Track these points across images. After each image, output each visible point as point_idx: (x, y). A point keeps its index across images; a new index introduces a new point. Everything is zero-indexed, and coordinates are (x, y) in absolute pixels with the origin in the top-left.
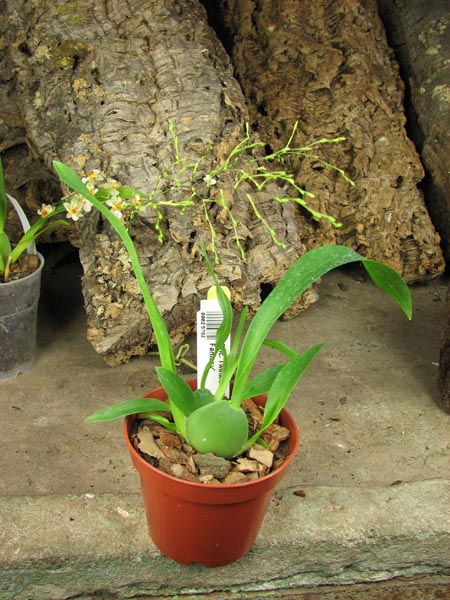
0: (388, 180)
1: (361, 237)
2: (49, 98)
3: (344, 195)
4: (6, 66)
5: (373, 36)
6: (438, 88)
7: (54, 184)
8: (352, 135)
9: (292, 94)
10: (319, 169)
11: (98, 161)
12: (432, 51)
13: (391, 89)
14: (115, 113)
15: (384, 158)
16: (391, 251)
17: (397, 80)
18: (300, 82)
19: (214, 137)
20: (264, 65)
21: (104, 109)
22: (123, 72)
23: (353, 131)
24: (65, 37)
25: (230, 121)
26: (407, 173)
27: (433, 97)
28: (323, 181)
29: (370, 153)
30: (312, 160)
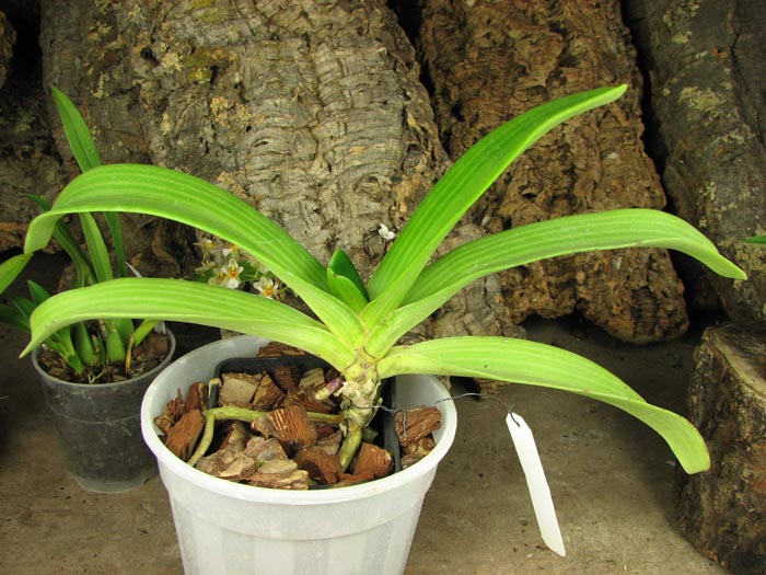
1: (581, 289)
4: (125, 71)
5: (604, 15)
6: (687, 91)
8: (573, 151)
9: (496, 93)
10: (530, 197)
12: (681, 39)
14: (265, 143)
15: (614, 183)
16: (620, 308)
17: (634, 73)
18: (507, 74)
19: (393, 173)
20: (461, 51)
21: (251, 138)
22: (275, 87)
23: (575, 145)
24: (201, 41)
25: (414, 146)
26: (644, 202)
27: (679, 101)
28: (534, 213)
29: (595, 175)
30: (520, 184)
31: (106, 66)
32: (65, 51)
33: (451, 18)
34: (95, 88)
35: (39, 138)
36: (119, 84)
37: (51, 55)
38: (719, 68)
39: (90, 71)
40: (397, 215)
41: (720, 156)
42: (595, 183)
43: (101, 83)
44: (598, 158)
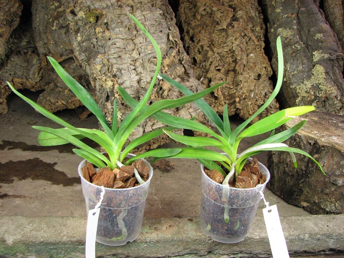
0: (253, 76)
1: (238, 104)
2: (84, 36)
3: (231, 83)
4: (64, 20)
5: (250, 2)
6: (280, 29)
7: (87, 77)
8: (236, 53)
9: (207, 32)
10: (219, 70)
11: (107, 68)
12: (278, 10)
13: (258, 29)
14: (115, 44)
15: (252, 65)
16: (252, 112)
17: (261, 24)
18: (212, 25)
19: (163, 56)
20: (194, 16)
21: (110, 42)
22: (120, 24)
23: (237, 51)
24: (92, 7)
25: (172, 47)
26: (263, 72)
27: (277, 33)
28: (220, 76)
29: (245, 62)
30: (215, 65)
31: (57, 18)
32: (41, 13)
33: (191, 4)
34: (53, 26)
35: (30, 48)
36: (62, 24)
37: (36, 15)
38: (292, 21)
39: (51, 20)
40: (164, 71)
41: (292, 54)
42: (244, 65)
43: (55, 24)
44: (246, 56)
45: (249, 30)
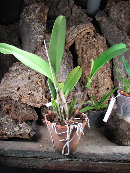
0: (105, 88)
3: (96, 91)
6: (117, 69)
8: (99, 79)
12: (116, 61)
15: (105, 84)
20: (83, 63)
27: (115, 71)
28: (92, 89)
33: (82, 58)
38: (121, 66)
42: (102, 84)
44: (103, 80)
45: (105, 69)
